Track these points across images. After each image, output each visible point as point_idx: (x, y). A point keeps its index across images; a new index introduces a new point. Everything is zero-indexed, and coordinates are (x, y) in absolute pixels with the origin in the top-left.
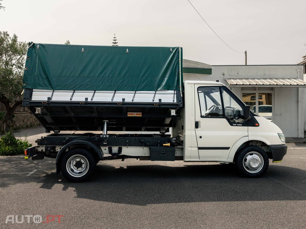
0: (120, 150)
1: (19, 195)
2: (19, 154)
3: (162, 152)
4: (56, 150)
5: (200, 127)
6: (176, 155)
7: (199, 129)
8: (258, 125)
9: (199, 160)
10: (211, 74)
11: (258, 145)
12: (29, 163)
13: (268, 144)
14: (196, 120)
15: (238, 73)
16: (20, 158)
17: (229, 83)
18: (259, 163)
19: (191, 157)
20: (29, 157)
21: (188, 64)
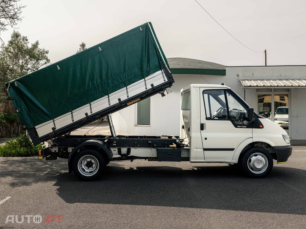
0: (129, 151)
1: (35, 191)
2: (34, 156)
3: (168, 153)
4: (68, 151)
5: (205, 129)
6: (182, 156)
7: (204, 131)
8: (262, 126)
9: (204, 161)
10: (225, 75)
11: (263, 146)
12: (43, 164)
13: (272, 146)
14: (201, 123)
15: (253, 74)
16: (34, 159)
17: (243, 85)
18: (264, 164)
19: (196, 158)
20: (43, 158)
21: (201, 65)
